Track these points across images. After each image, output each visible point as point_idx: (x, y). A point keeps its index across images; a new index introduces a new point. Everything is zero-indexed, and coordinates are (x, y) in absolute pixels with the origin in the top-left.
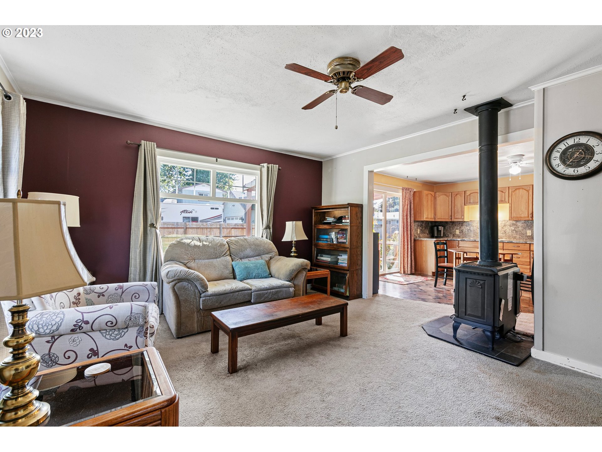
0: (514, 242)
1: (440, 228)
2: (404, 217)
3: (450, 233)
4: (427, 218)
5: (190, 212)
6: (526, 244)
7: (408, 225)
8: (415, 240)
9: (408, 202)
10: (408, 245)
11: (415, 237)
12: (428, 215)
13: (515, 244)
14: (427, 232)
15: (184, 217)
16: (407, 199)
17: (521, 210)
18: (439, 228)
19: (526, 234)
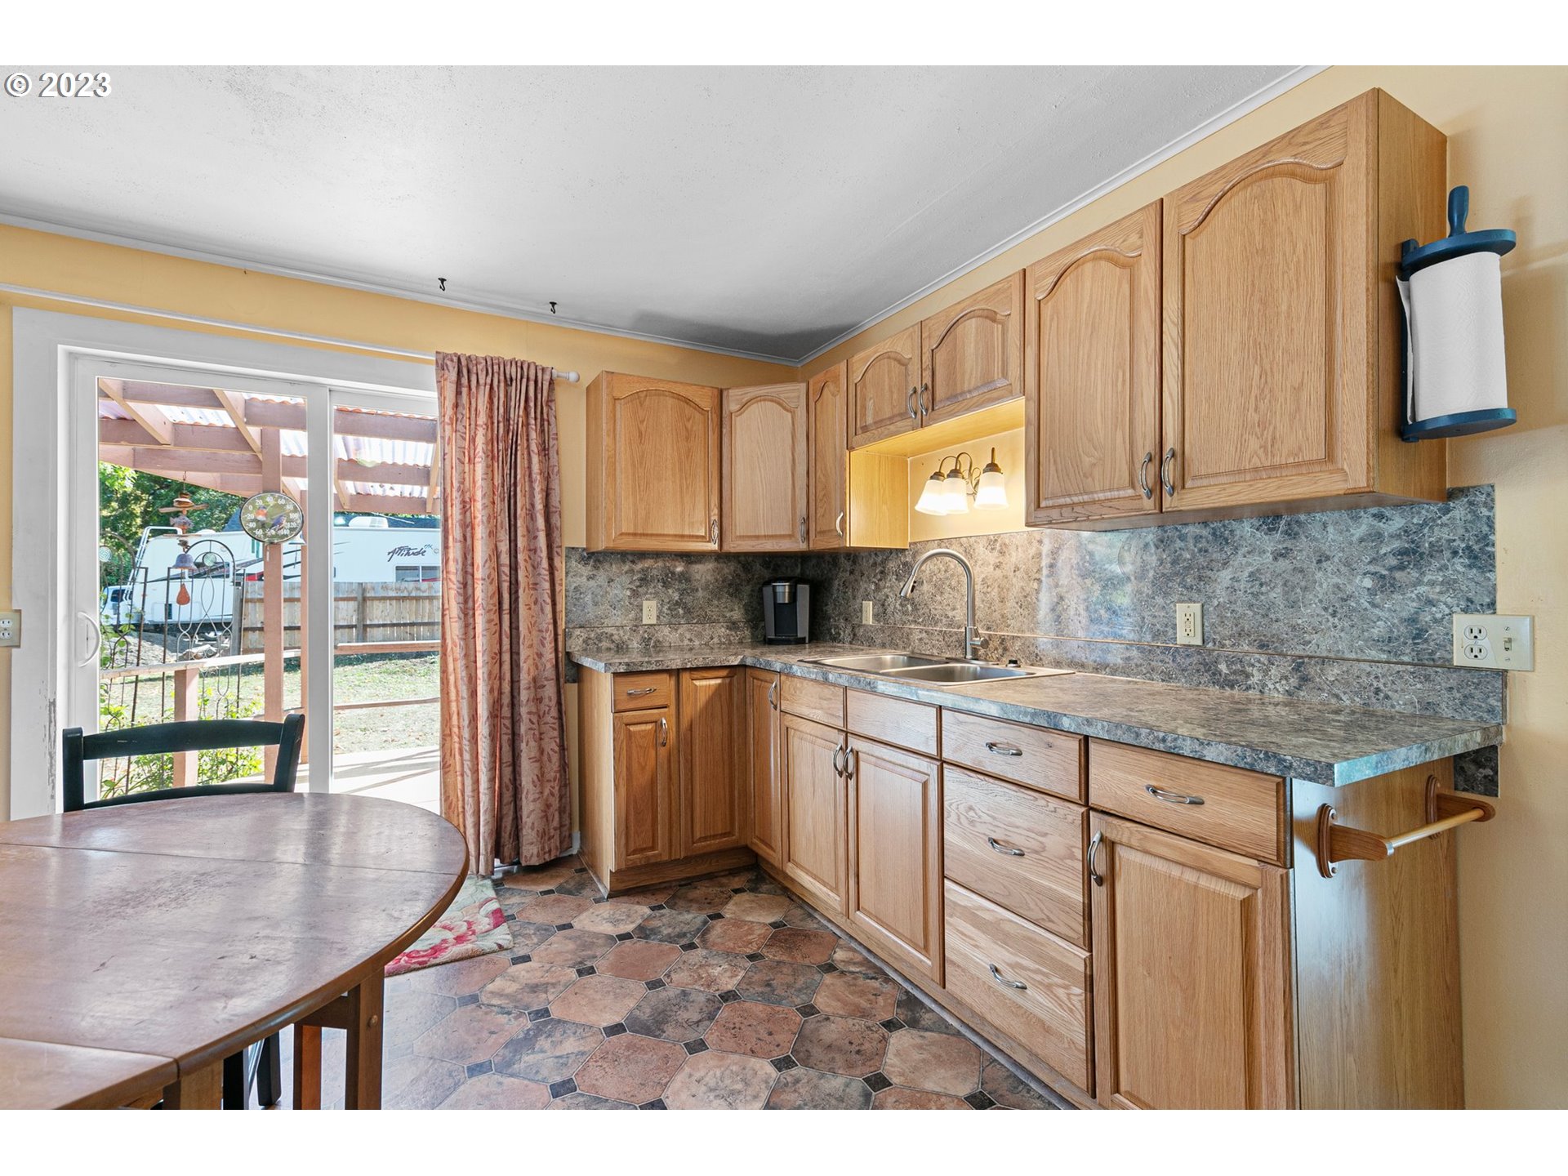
1: (783, 593)
3: (846, 620)
5: (418, 553)
15: (398, 568)
17: (1090, 440)
18: (779, 590)
19: (1170, 632)
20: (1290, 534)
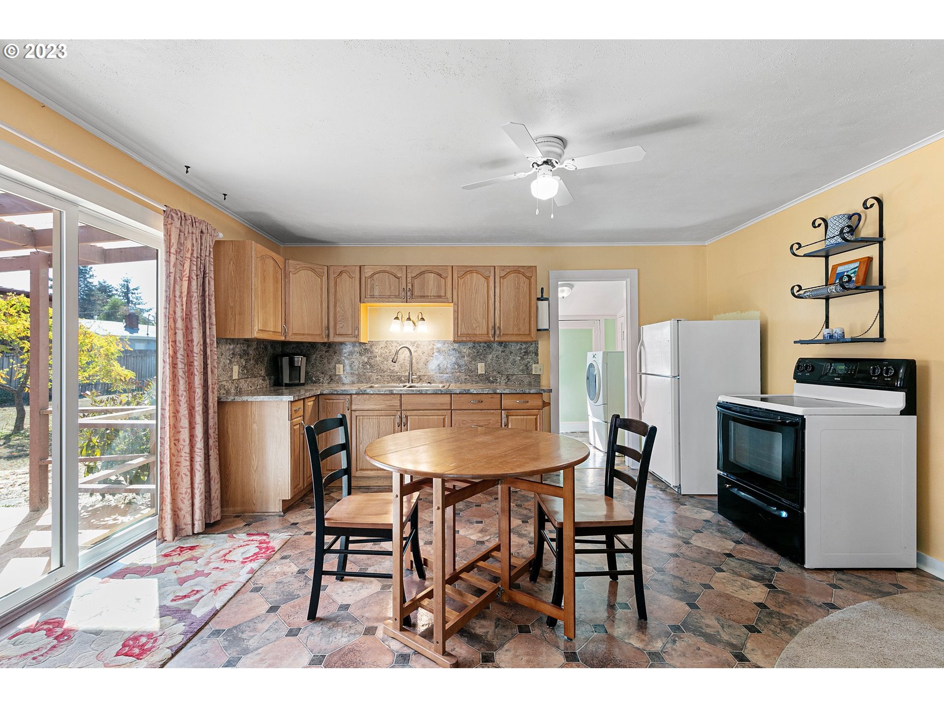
0: (472, 391)
1: (298, 361)
2: (175, 321)
3: (322, 373)
4: (262, 330)
6: (495, 396)
7: (192, 351)
8: (221, 403)
9: (195, 268)
10: (192, 428)
11: (222, 391)
12: (265, 323)
13: (473, 395)
14: (263, 373)
16: (189, 255)
17: (475, 320)
18: (296, 359)
19: (476, 371)
20: (505, 347)
